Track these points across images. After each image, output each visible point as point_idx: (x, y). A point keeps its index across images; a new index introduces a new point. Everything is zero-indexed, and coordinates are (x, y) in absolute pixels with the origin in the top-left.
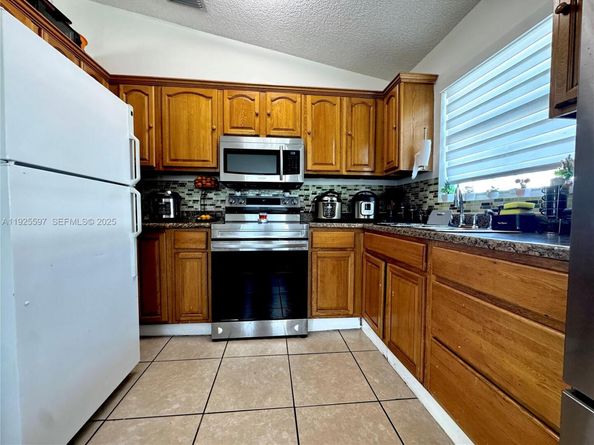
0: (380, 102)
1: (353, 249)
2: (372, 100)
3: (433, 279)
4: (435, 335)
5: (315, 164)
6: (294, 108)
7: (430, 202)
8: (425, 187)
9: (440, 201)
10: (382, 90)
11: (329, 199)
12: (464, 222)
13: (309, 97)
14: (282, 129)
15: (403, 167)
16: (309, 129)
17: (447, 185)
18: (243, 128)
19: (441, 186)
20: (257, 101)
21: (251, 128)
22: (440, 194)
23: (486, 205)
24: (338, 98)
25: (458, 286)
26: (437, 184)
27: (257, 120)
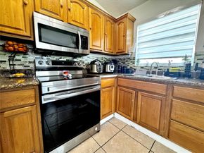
6: (83, 12)
7: (131, 66)
8: (128, 60)
9: (136, 66)
11: (98, 63)
13: (90, 9)
14: (77, 22)
16: (90, 27)
17: (138, 60)
22: (136, 63)
24: (102, 15)
26: (134, 59)
27: (62, 10)
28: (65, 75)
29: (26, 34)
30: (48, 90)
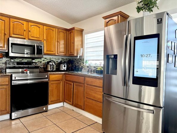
0: (67, 32)
1: (62, 80)
2: (65, 31)
3: (86, 85)
4: (87, 97)
5: (47, 51)
6: (40, 30)
7: (82, 65)
8: (80, 61)
9: (85, 65)
10: (68, 29)
11: (52, 63)
12: (90, 71)
13: (45, 27)
14: (35, 37)
15: (75, 55)
16: (45, 38)
18: (18, 35)
19: (85, 61)
20: (25, 25)
21: (22, 35)
22: (84, 63)
23: (94, 67)
24: (55, 29)
25: (91, 85)
26: (84, 60)
27: (25, 32)
28: (25, 72)
29: (4, 49)
30: (15, 78)
